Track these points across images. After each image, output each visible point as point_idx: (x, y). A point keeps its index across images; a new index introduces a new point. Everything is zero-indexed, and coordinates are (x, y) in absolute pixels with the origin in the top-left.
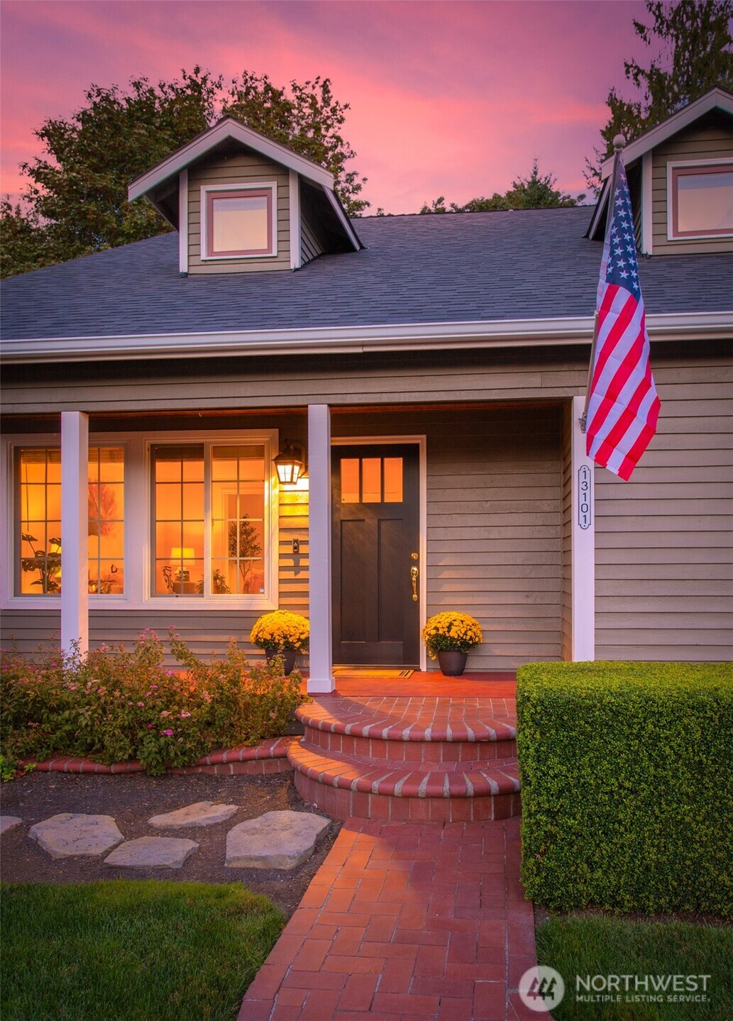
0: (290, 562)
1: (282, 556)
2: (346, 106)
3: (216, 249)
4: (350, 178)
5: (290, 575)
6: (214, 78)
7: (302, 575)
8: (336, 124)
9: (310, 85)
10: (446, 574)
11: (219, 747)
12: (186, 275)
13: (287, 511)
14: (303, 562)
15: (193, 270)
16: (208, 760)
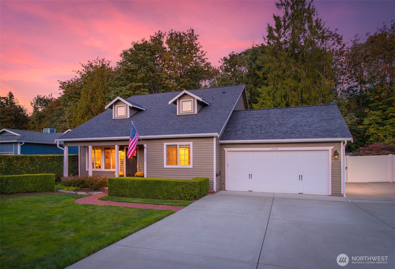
0: (121, 164)
1: (120, 164)
2: (198, 36)
3: (118, 115)
4: (202, 52)
5: (121, 166)
6: (164, 33)
7: (123, 166)
8: (195, 40)
9: (189, 31)
10: (141, 167)
11: (101, 187)
12: (114, 119)
13: (121, 157)
14: (123, 164)
15: (115, 119)
16: (100, 189)
